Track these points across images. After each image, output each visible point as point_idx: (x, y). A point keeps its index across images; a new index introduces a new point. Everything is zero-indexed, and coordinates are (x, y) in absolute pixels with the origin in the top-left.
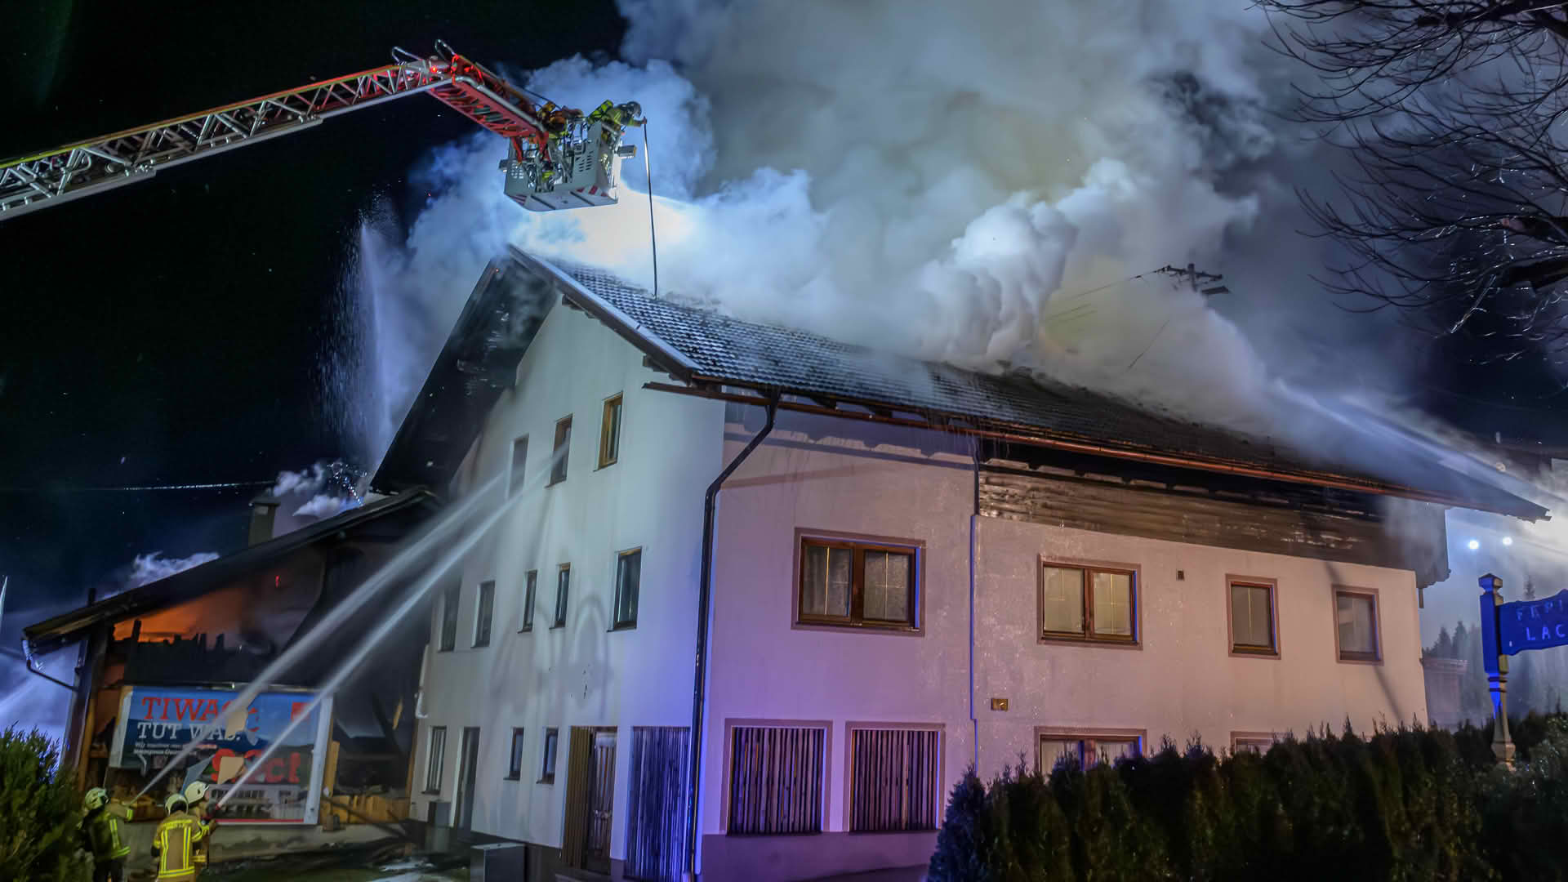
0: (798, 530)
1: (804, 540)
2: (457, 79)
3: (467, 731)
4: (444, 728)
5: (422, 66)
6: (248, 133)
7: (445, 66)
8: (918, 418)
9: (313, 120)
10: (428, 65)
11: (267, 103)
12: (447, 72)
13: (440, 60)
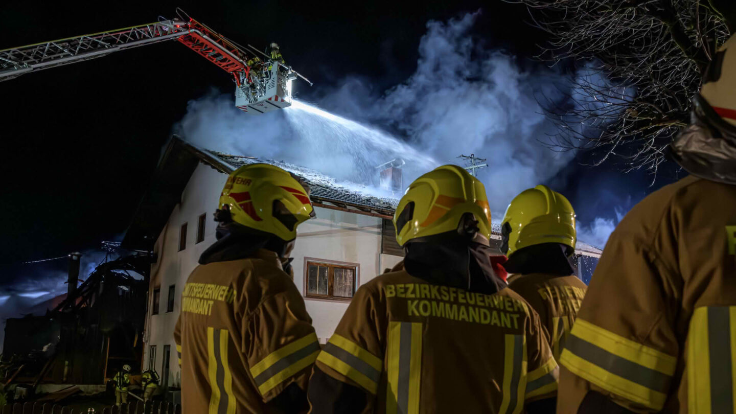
0: (305, 258)
1: (308, 263)
2: (191, 31)
3: (165, 346)
4: (156, 346)
5: (169, 24)
6: (74, 53)
7: (183, 24)
8: (355, 209)
9: (114, 47)
10: (172, 23)
11: (85, 38)
12: (186, 27)
13: (180, 20)
